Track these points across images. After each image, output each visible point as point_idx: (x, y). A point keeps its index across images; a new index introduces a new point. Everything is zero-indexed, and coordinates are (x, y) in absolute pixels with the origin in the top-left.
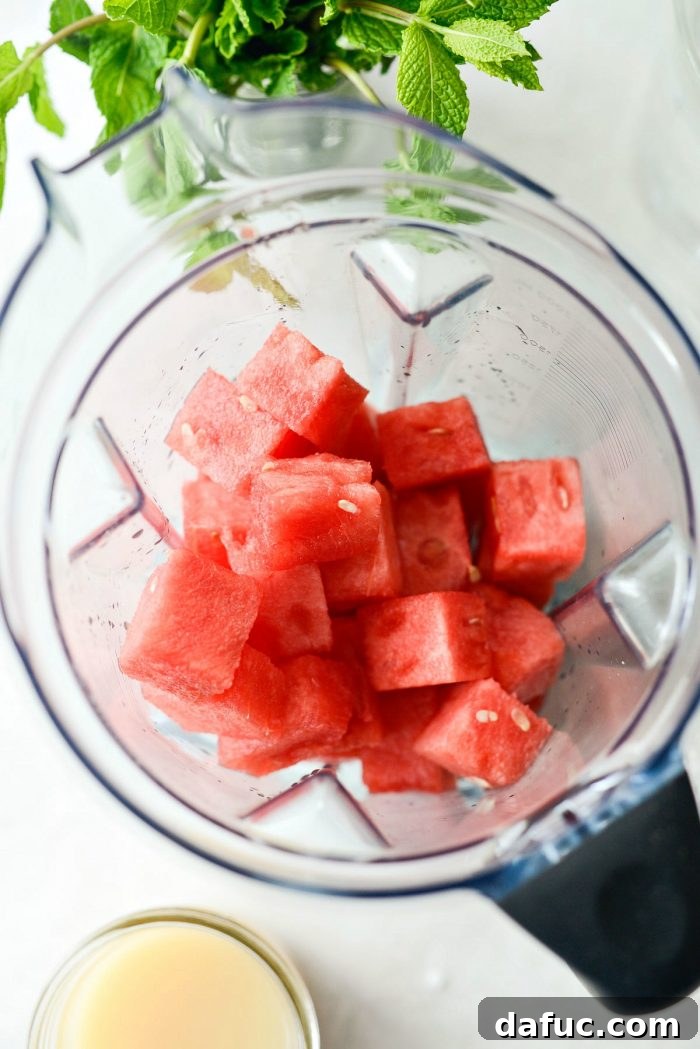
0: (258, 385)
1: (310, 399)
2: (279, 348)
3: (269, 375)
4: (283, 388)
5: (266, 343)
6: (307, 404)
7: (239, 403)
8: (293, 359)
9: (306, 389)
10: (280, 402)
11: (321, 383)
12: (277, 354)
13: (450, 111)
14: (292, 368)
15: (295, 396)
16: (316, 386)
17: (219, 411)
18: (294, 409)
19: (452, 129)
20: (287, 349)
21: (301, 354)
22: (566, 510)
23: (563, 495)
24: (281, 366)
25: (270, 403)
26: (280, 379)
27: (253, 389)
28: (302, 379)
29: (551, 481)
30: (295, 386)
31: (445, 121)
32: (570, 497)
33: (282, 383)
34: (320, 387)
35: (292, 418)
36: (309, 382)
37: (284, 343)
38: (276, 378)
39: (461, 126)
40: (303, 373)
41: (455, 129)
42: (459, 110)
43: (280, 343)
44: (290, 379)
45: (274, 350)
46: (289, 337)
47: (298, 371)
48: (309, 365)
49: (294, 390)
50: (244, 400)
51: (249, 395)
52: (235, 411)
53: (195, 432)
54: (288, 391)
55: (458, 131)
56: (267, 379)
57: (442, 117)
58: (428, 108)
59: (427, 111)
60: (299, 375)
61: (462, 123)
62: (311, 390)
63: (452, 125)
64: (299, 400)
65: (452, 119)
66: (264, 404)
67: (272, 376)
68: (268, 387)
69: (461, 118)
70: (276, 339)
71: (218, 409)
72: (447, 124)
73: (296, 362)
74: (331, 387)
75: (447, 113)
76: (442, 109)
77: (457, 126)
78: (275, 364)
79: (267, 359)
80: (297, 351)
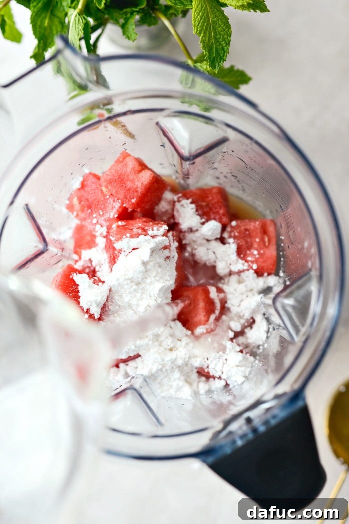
0: (111, 183)
1: (136, 191)
2: (122, 164)
3: (116, 178)
4: (123, 185)
5: (116, 162)
6: (135, 194)
7: (102, 190)
8: (129, 170)
9: (135, 187)
10: (122, 192)
11: (142, 184)
12: (121, 167)
13: (222, 33)
14: (128, 176)
15: (129, 190)
16: (139, 185)
17: (92, 194)
18: (128, 196)
19: (224, 42)
20: (126, 165)
21: (133, 168)
22: (267, 247)
23: (266, 239)
24: (123, 174)
25: (117, 192)
26: (122, 180)
27: (108, 185)
28: (132, 181)
29: (261, 232)
30: (129, 185)
31: (220, 39)
32: (269, 241)
33: (122, 182)
34: (142, 186)
35: (127, 201)
36: (136, 183)
37: (124, 162)
38: (120, 180)
39: (229, 40)
40: (133, 178)
41: (226, 42)
42: (226, 32)
43: (122, 162)
44: (127, 181)
45: (120, 165)
46: (127, 159)
47: (131, 177)
48: (136, 174)
49: (129, 186)
50: (104, 189)
51: (106, 187)
52: (100, 194)
53: (80, 203)
54: (126, 187)
55: (227, 42)
56: (116, 180)
57: (218, 37)
58: (210, 34)
59: (210, 36)
60: (131, 179)
61: (229, 38)
62: (137, 187)
63: (224, 40)
64: (131, 192)
65: (223, 37)
66: (114, 192)
67: (118, 179)
68: (115, 185)
69: (228, 36)
70: (121, 160)
71: (91, 192)
72: (221, 40)
73: (130, 172)
74: (147, 186)
75: (220, 34)
76: (218, 33)
77: (226, 40)
78: (120, 172)
79: (116, 170)
80: (131, 167)
